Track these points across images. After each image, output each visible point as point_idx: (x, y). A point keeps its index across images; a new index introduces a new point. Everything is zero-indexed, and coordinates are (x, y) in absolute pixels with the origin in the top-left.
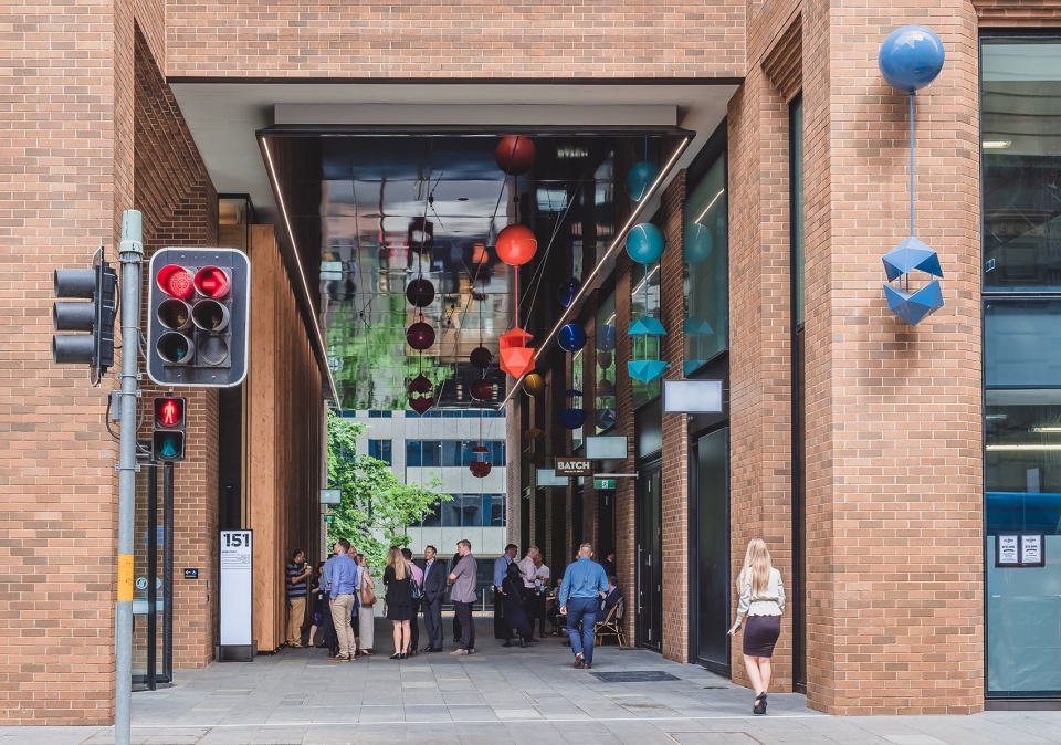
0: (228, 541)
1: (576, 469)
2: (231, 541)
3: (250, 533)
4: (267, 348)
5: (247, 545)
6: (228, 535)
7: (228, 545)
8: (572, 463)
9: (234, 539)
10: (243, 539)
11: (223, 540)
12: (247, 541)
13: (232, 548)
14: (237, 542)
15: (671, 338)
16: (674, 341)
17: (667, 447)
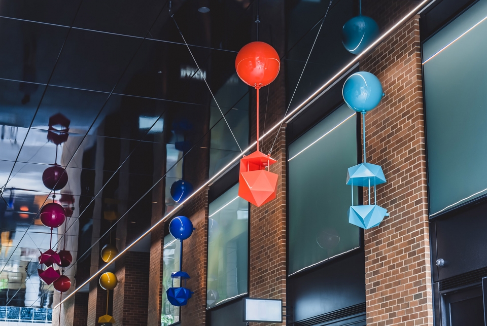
15: (391, 185)
16: (399, 187)
17: (380, 300)
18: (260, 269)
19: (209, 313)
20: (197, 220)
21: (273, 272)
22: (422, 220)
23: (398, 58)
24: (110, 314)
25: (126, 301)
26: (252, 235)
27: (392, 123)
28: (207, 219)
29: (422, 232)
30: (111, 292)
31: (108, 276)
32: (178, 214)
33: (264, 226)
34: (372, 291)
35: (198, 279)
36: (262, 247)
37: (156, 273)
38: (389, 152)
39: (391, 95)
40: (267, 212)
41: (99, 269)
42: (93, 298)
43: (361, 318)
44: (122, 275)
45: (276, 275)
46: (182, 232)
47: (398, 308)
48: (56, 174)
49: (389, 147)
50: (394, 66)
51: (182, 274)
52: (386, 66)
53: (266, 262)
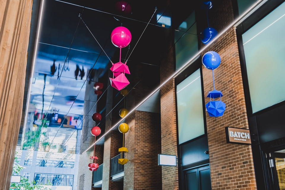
25: (136, 138)
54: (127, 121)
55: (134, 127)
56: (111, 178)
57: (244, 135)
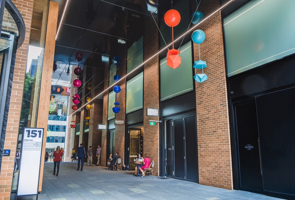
0: (29, 134)
1: (120, 123)
2: (31, 134)
3: (42, 130)
4: (51, 51)
5: (40, 137)
6: (29, 131)
7: (28, 137)
8: (119, 121)
9: (32, 133)
10: (38, 133)
11: (26, 133)
12: (40, 134)
13: (30, 138)
14: (34, 135)
15: (208, 68)
16: (212, 69)
17: (203, 107)
18: (148, 100)
19: (126, 115)
20: (122, 87)
21: (154, 101)
22: (224, 78)
23: (211, 26)
24: (89, 117)
25: (95, 113)
26: (144, 90)
27: (209, 47)
28: (126, 86)
29: (224, 82)
30: (89, 110)
31: (89, 106)
32: (116, 85)
33: (150, 86)
34: (199, 104)
35: (122, 105)
36: (149, 93)
37: (106, 104)
38: (207, 57)
39: (208, 38)
40: (151, 82)
41: (85, 104)
42: (83, 113)
43: (194, 113)
44: (93, 105)
45: (155, 102)
46: (117, 90)
47: (212, 109)
48: (78, 70)
49: (207, 56)
50: (209, 29)
51: (116, 104)
52: (206, 29)
53: (151, 98)
54: (91, 104)
55: (94, 107)
56: (84, 131)
57: (121, 122)
